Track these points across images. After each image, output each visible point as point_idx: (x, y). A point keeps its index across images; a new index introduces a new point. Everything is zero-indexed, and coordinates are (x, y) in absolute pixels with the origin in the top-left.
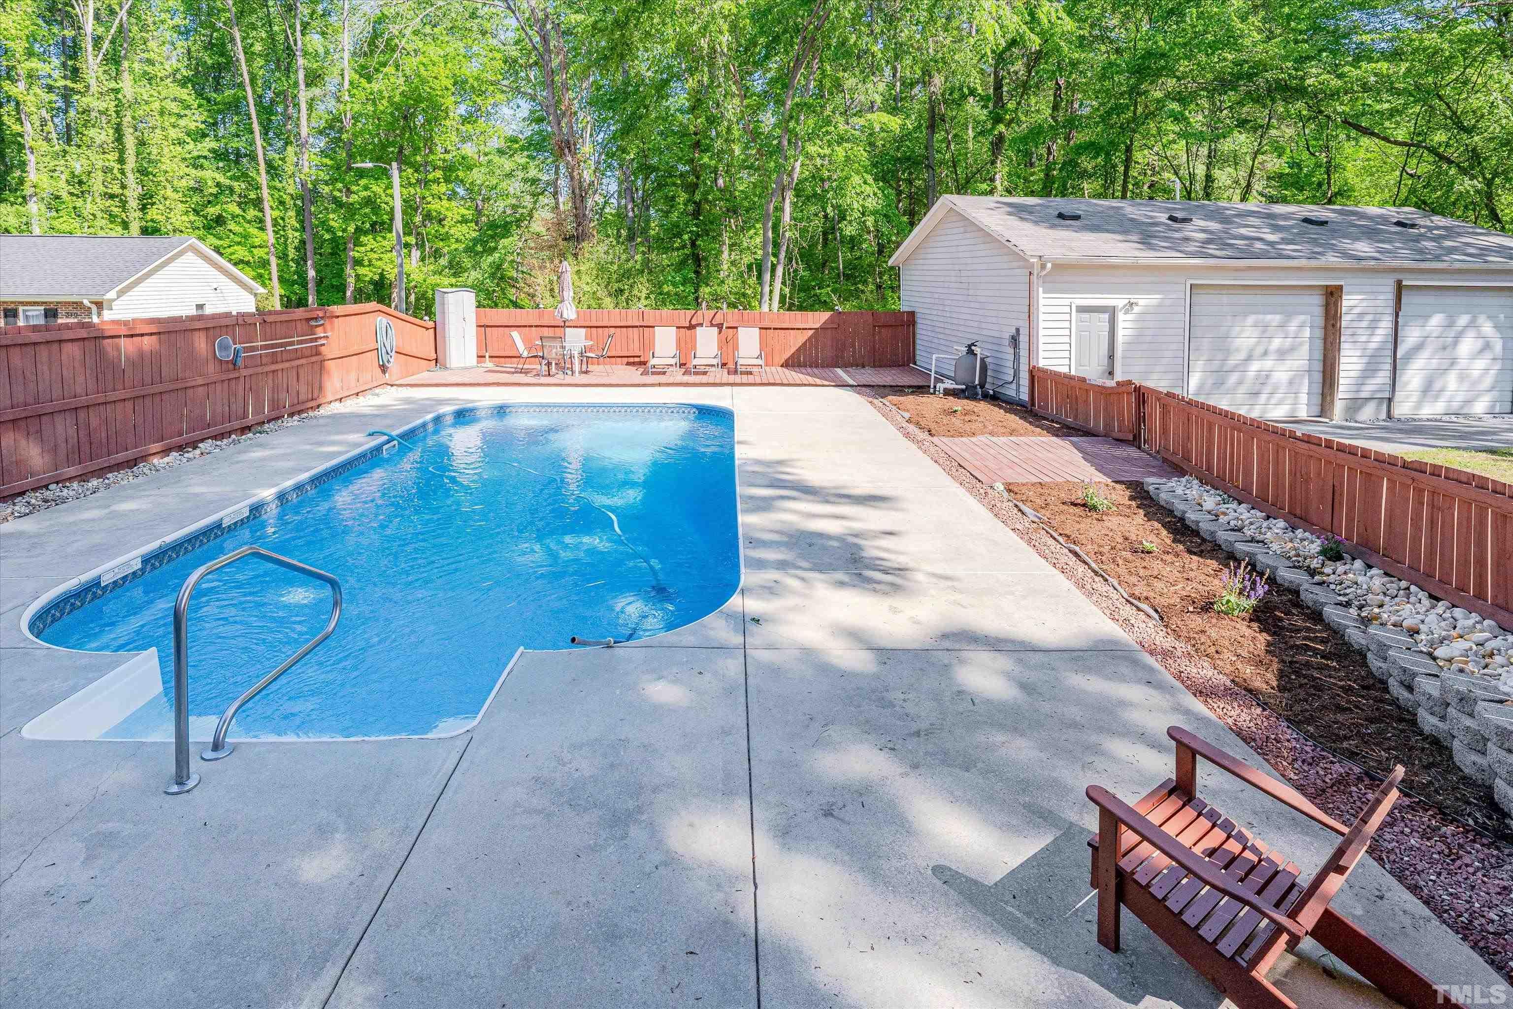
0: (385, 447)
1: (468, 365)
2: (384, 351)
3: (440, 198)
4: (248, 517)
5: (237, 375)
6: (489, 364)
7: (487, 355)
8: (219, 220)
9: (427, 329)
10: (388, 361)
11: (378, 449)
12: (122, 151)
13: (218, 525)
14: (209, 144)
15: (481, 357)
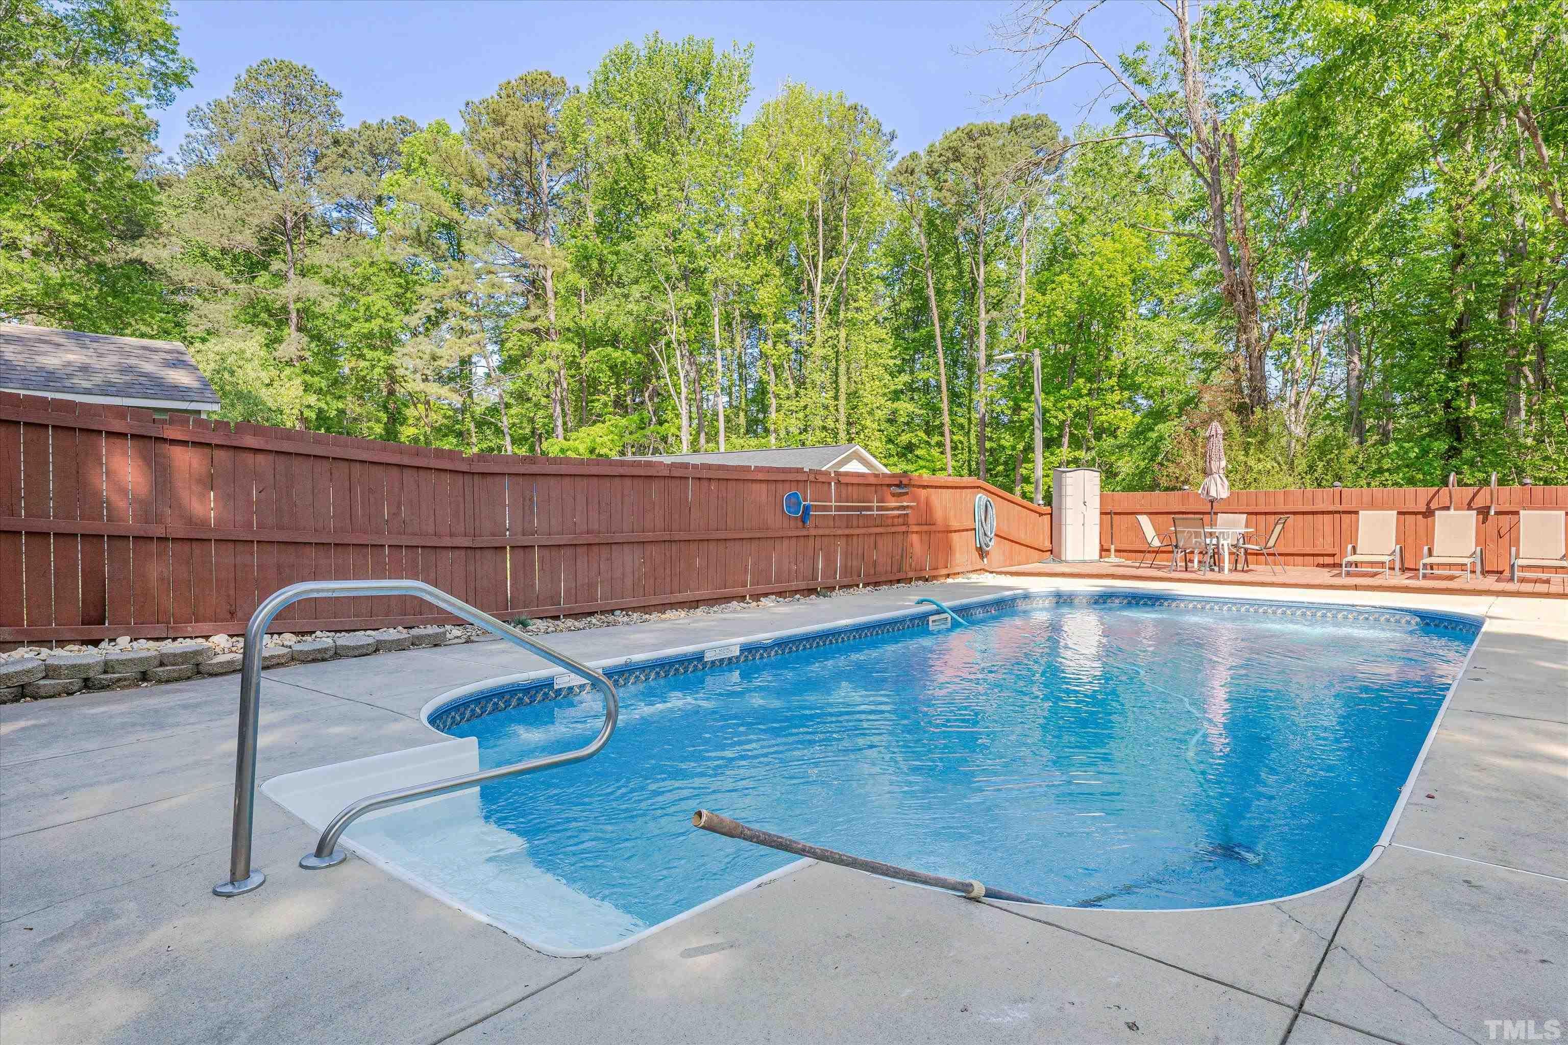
0: (931, 618)
1: (1087, 558)
2: (981, 531)
3: (1114, 407)
4: (737, 657)
5: (805, 533)
6: (1113, 559)
7: (1113, 548)
8: (910, 447)
9: (1041, 515)
10: (987, 546)
11: (924, 617)
12: (837, 390)
13: (699, 657)
14: (905, 378)
15: (1104, 550)
